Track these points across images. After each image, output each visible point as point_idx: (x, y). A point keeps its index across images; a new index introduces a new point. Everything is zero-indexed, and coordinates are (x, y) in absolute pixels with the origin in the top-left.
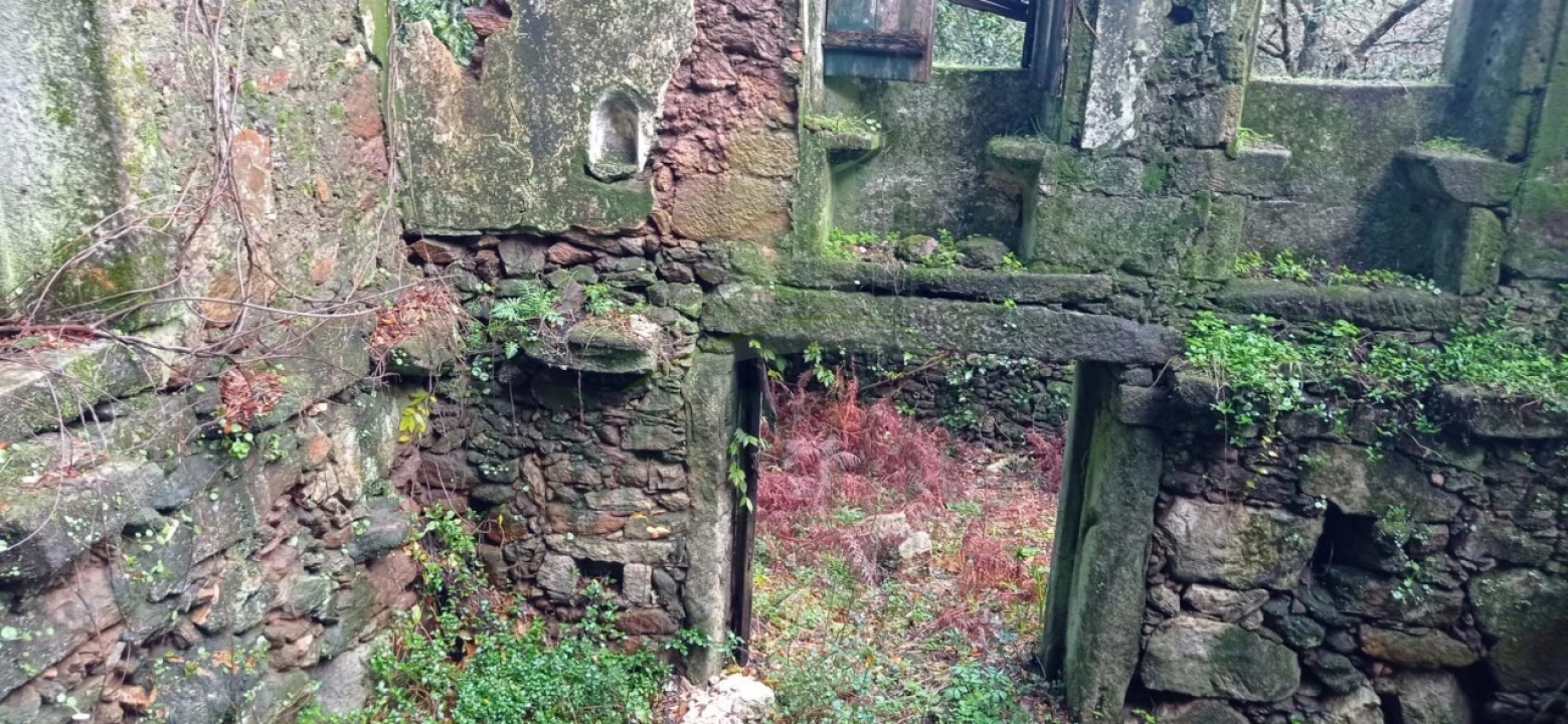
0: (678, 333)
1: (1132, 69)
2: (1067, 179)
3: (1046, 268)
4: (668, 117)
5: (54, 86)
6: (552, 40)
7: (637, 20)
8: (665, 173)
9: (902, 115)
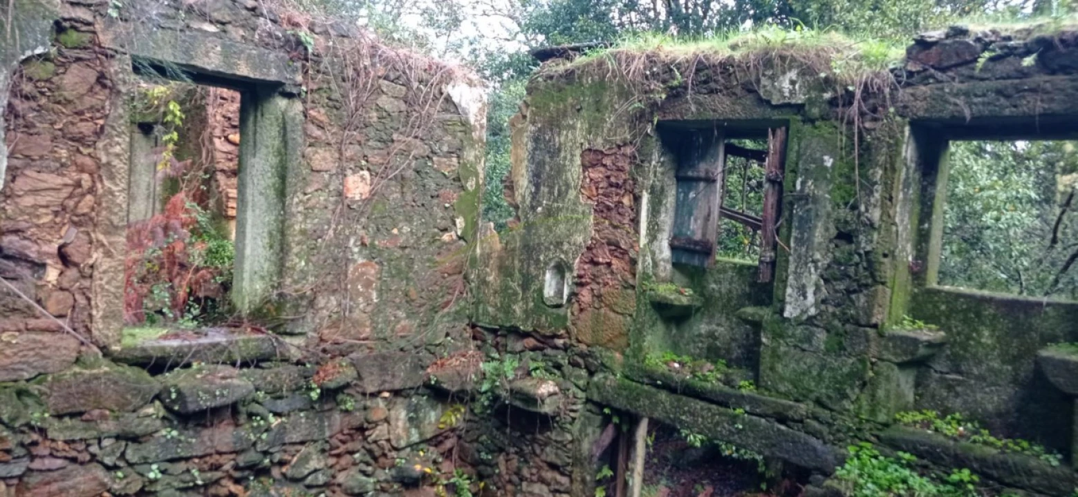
0: (571, 396)
1: (813, 270)
2: (778, 335)
3: (766, 393)
4: (580, 277)
5: (270, 234)
6: (535, 234)
7: (568, 227)
8: (576, 305)
9: (713, 289)
